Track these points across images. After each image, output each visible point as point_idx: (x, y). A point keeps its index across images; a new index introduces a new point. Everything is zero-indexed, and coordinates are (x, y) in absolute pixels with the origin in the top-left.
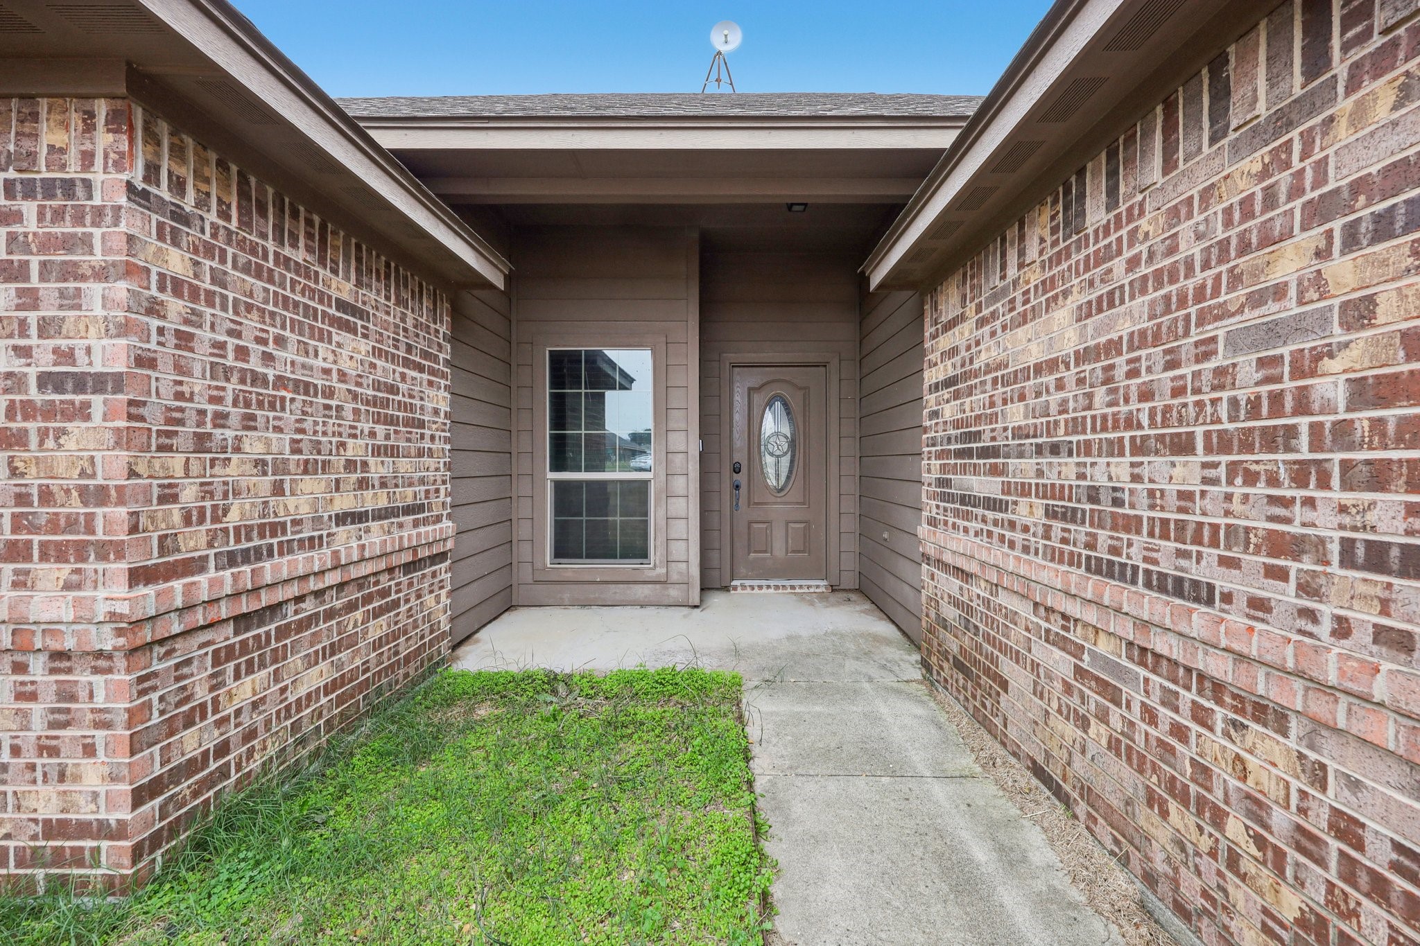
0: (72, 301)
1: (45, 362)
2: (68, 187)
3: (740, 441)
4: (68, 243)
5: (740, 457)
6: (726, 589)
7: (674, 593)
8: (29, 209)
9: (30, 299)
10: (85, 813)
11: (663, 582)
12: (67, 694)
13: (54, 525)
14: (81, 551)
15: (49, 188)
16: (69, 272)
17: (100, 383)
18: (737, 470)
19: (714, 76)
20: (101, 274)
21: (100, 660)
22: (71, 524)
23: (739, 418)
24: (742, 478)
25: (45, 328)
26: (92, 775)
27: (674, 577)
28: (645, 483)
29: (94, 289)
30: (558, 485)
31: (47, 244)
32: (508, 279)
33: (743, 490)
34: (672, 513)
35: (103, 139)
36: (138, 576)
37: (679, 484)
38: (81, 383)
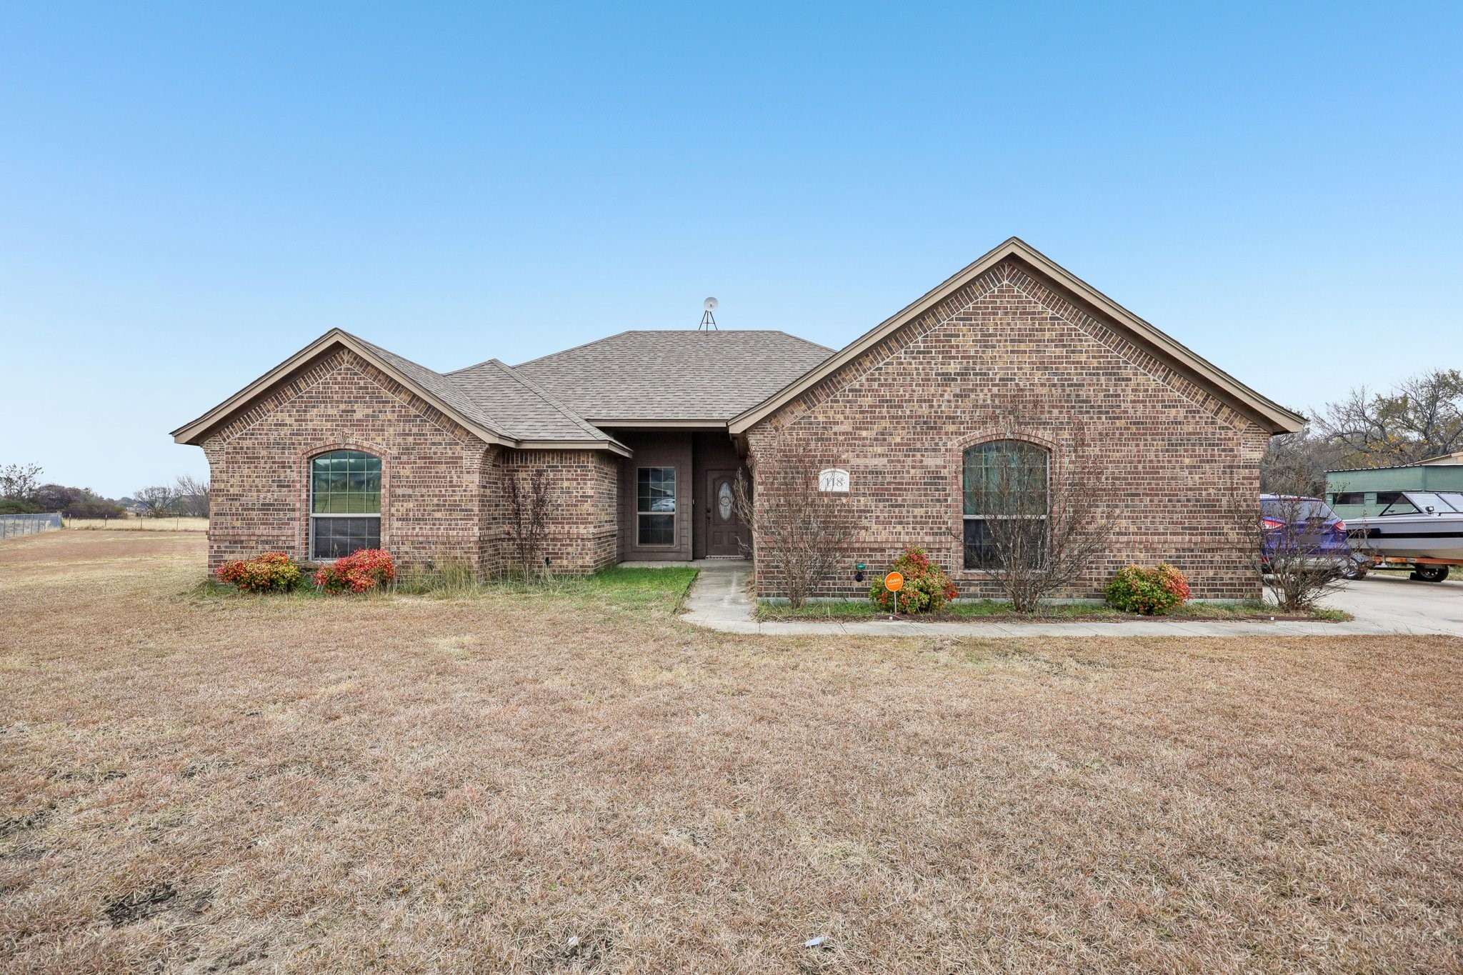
0: (585, 484)
1: (581, 494)
2: (585, 467)
3: (710, 500)
4: (585, 475)
5: (709, 506)
6: (704, 558)
7: (683, 556)
8: (579, 470)
9: (579, 484)
10: (587, 564)
11: (679, 552)
12: (584, 545)
13: (582, 519)
14: (586, 523)
15: (582, 467)
16: (585, 479)
17: (590, 497)
18: (709, 511)
19: (705, 321)
20: (590, 480)
21: (589, 540)
22: (585, 519)
23: (710, 491)
24: (710, 515)
25: (581, 488)
26: (588, 558)
27: (683, 550)
28: (672, 516)
29: (589, 482)
30: (640, 516)
31: (582, 475)
32: (634, 455)
33: (711, 520)
34: (682, 527)
35: (590, 459)
36: (595, 527)
37: (685, 516)
38: (587, 497)
